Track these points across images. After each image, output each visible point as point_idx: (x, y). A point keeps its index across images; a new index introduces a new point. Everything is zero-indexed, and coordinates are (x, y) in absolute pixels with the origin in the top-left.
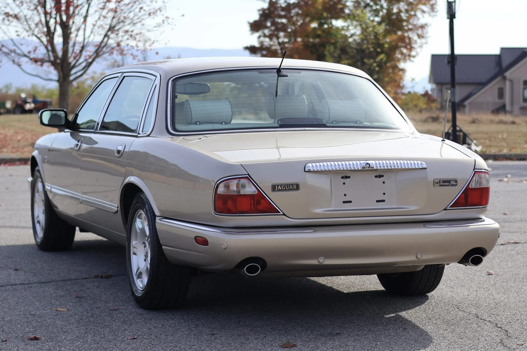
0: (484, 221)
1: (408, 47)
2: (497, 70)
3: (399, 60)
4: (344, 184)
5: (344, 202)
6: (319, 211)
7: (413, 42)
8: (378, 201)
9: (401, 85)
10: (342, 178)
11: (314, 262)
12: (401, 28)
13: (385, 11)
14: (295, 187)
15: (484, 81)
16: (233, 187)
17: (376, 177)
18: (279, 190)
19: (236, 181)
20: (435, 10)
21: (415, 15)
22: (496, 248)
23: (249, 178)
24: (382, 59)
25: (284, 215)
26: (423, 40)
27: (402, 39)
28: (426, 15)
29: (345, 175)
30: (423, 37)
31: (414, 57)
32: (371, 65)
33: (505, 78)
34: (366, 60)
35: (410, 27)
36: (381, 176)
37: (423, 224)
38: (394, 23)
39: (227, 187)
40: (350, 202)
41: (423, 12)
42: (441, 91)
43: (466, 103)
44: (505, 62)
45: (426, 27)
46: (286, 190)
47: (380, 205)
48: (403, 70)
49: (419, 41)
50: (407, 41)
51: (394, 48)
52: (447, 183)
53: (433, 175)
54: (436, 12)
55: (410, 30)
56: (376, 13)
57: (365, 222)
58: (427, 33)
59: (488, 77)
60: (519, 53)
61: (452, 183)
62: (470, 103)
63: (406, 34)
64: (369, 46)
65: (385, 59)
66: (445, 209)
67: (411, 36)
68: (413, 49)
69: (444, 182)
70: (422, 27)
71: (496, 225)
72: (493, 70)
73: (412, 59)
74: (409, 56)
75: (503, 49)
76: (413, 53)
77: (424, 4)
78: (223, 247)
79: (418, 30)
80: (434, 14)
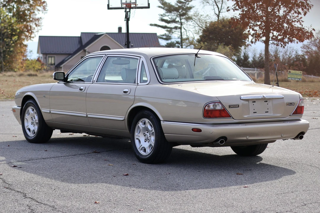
0: (301, 120)
1: (30, 32)
2: (79, 46)
3: (24, 39)
4: (254, 105)
5: (254, 113)
6: (246, 116)
7: (33, 28)
8: (266, 112)
9: (25, 54)
10: (253, 102)
11: (245, 138)
12: (25, 20)
13: (15, 9)
14: (237, 106)
15: (72, 52)
16: (211, 106)
17: (265, 102)
18: (232, 107)
19: (213, 104)
20: (46, 9)
21: (34, 12)
22: (308, 131)
23: (220, 102)
24: (16, 39)
25: (233, 118)
26: (39, 28)
27: (26, 27)
28: (40, 12)
29: (254, 101)
30: (39, 26)
31: (33, 38)
32: (9, 43)
33: (85, 51)
34: (5, 40)
35: (31, 19)
36: (267, 101)
37: (283, 122)
38: (21, 17)
39: (209, 106)
40: (256, 112)
41: (39, 10)
42: (46, 58)
43: (62, 66)
44: (84, 42)
45: (41, 20)
46: (234, 107)
47: (267, 114)
48: (26, 46)
49: (36, 28)
50: (29, 28)
51: (22, 32)
52: (291, 104)
53: (287, 101)
54: (47, 11)
55: (32, 21)
56: (10, 10)
57: (261, 121)
58: (41, 23)
59: (74, 50)
60: (92, 36)
61: (293, 104)
62: (64, 66)
63: (28, 24)
64: (8, 31)
65: (17, 39)
66: (290, 116)
67: (31, 25)
68: (33, 33)
69: (290, 104)
70: (38, 20)
71: (308, 122)
72: (77, 46)
73: (32, 39)
74: (30, 37)
75: (82, 33)
76: (33, 35)
77: (40, 6)
78: (211, 132)
79: (36, 21)
80: (46, 12)
